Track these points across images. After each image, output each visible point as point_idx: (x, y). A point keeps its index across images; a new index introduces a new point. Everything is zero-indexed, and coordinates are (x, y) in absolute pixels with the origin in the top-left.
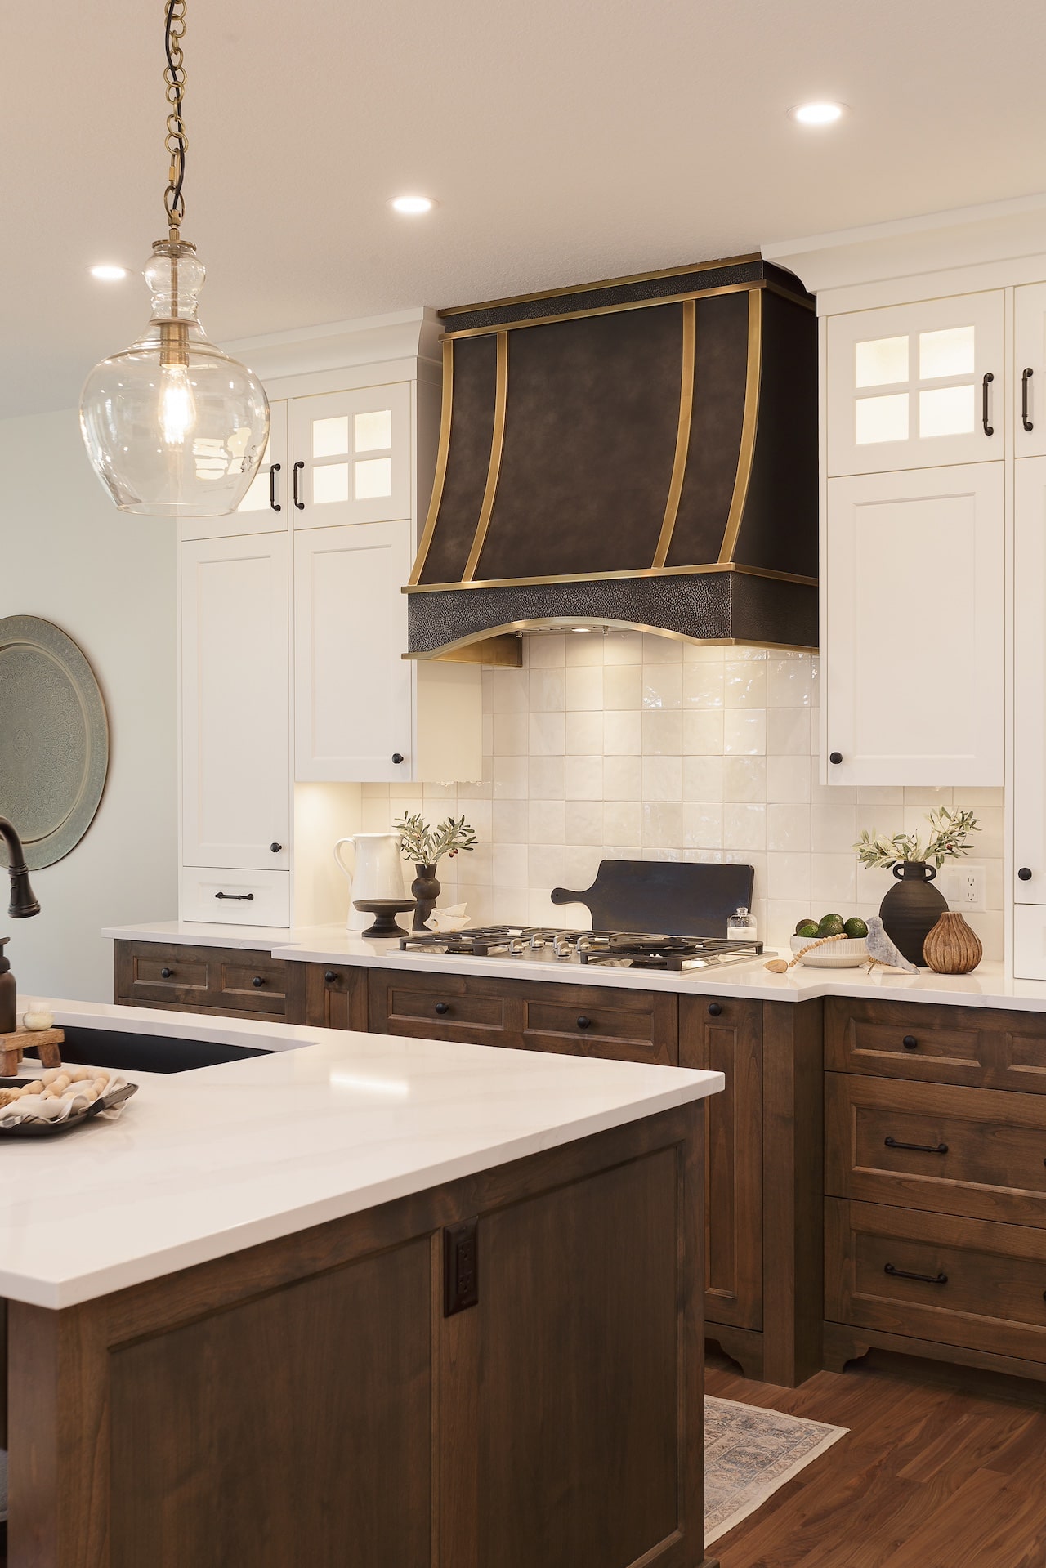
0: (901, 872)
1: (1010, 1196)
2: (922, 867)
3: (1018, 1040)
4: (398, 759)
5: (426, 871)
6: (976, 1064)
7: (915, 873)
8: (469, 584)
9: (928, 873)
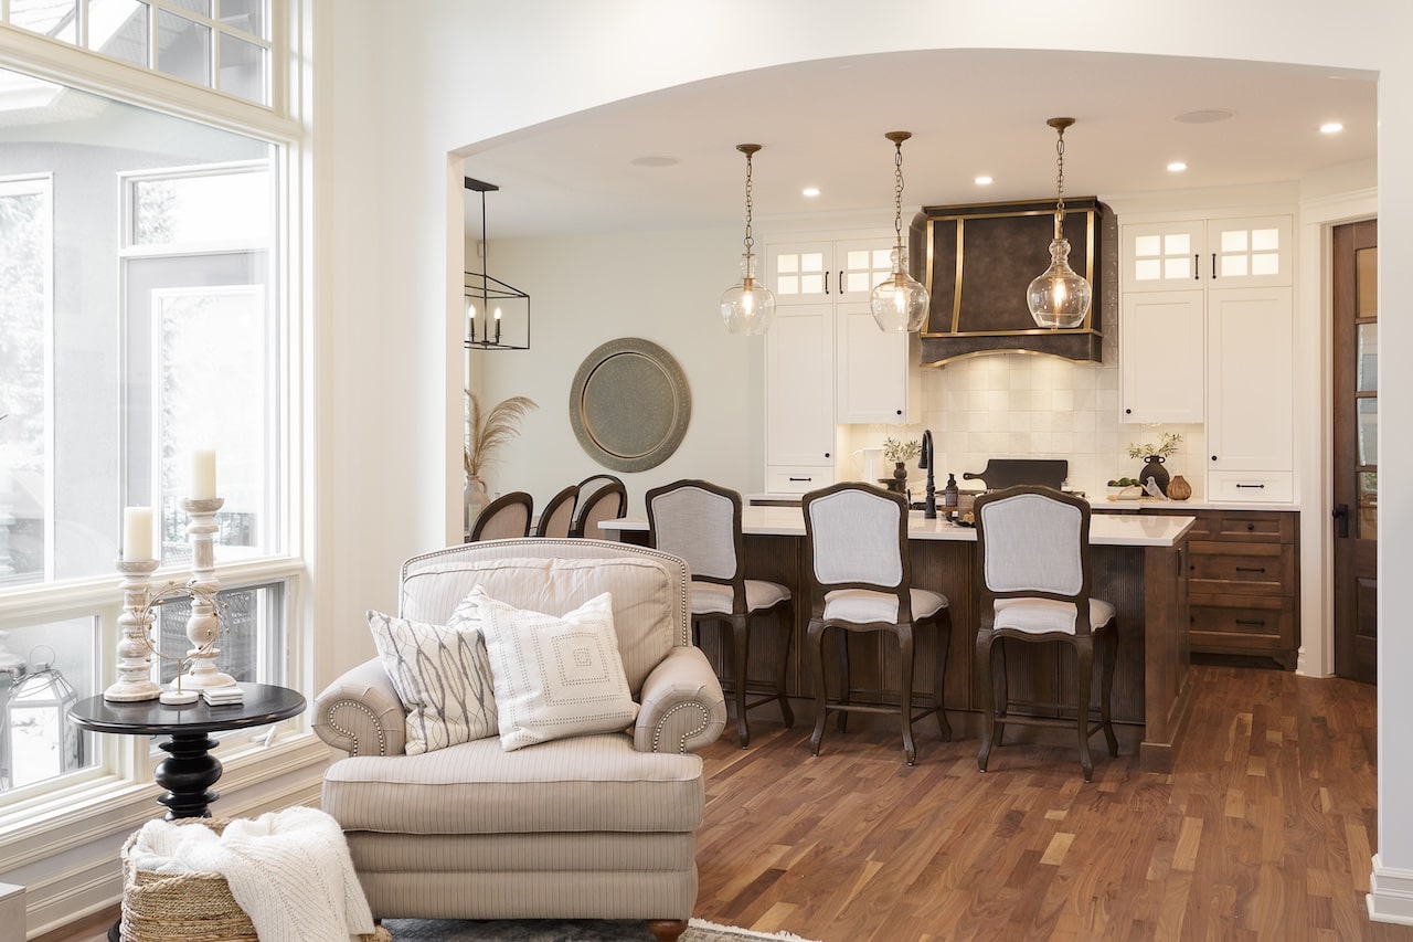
0: (1148, 460)
1: (1221, 583)
2: (1158, 457)
3: (1225, 522)
4: (899, 412)
5: (900, 466)
6: (1207, 532)
7: (1155, 459)
8: (955, 333)
9: (1161, 460)
